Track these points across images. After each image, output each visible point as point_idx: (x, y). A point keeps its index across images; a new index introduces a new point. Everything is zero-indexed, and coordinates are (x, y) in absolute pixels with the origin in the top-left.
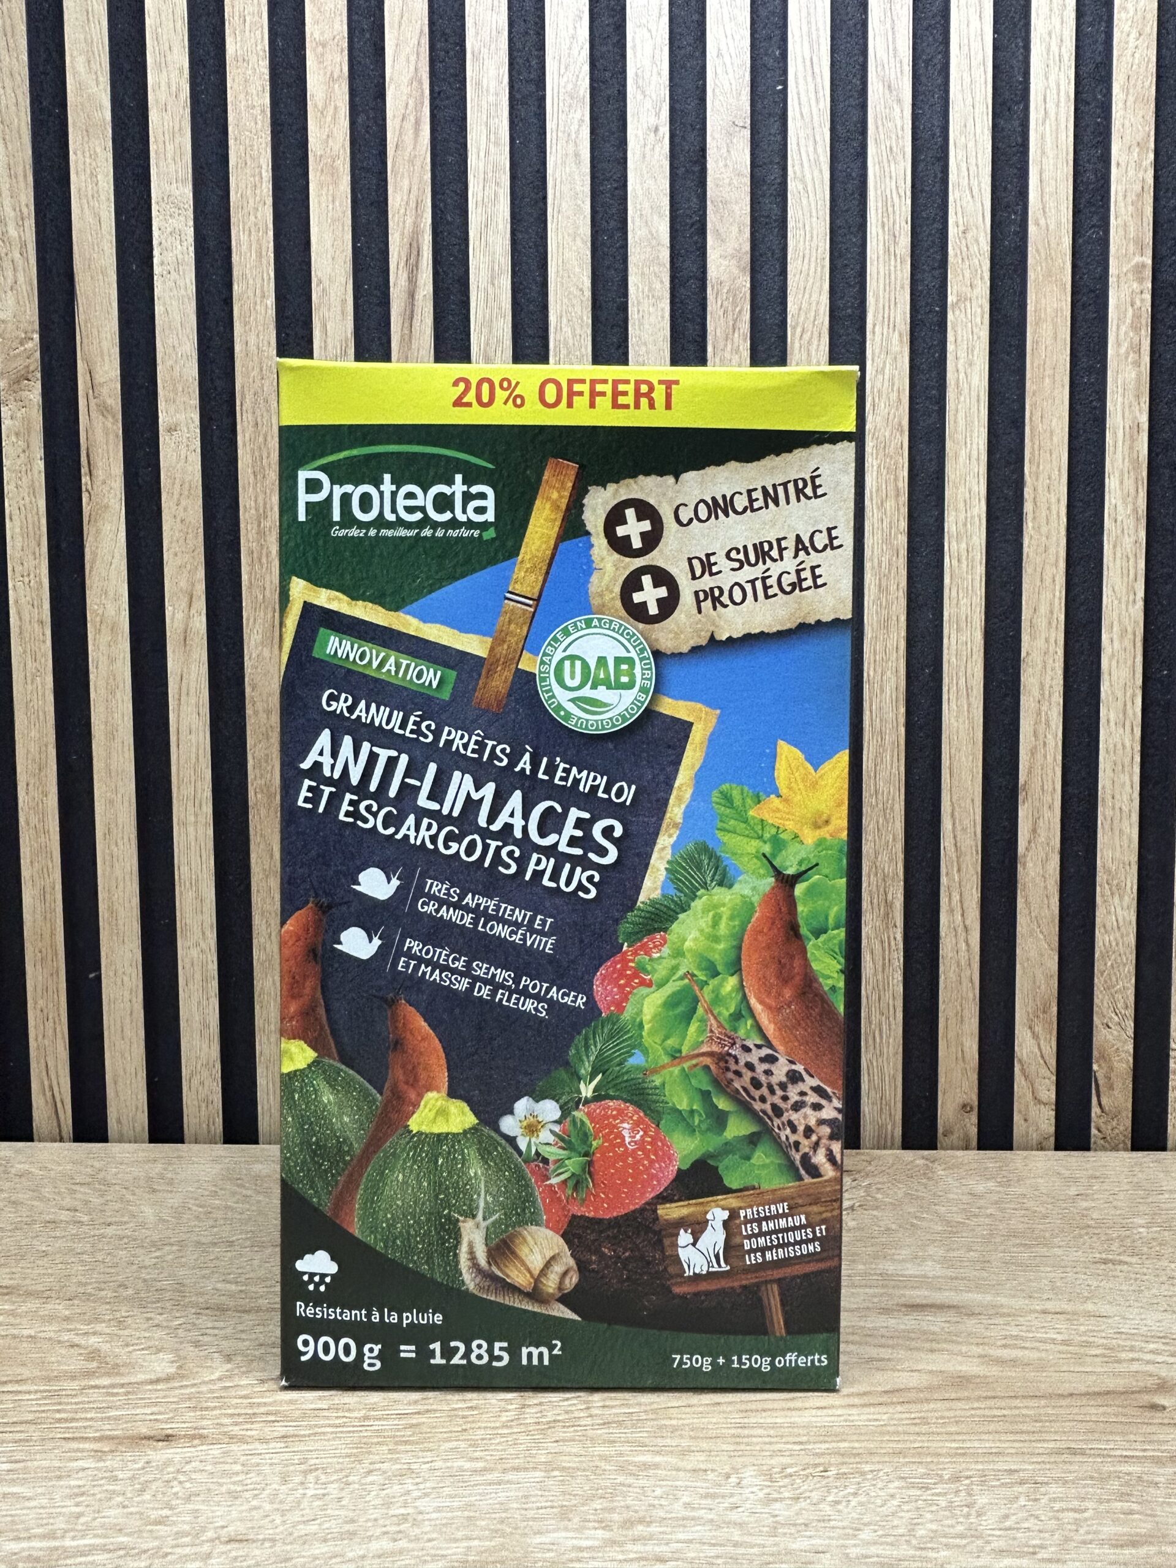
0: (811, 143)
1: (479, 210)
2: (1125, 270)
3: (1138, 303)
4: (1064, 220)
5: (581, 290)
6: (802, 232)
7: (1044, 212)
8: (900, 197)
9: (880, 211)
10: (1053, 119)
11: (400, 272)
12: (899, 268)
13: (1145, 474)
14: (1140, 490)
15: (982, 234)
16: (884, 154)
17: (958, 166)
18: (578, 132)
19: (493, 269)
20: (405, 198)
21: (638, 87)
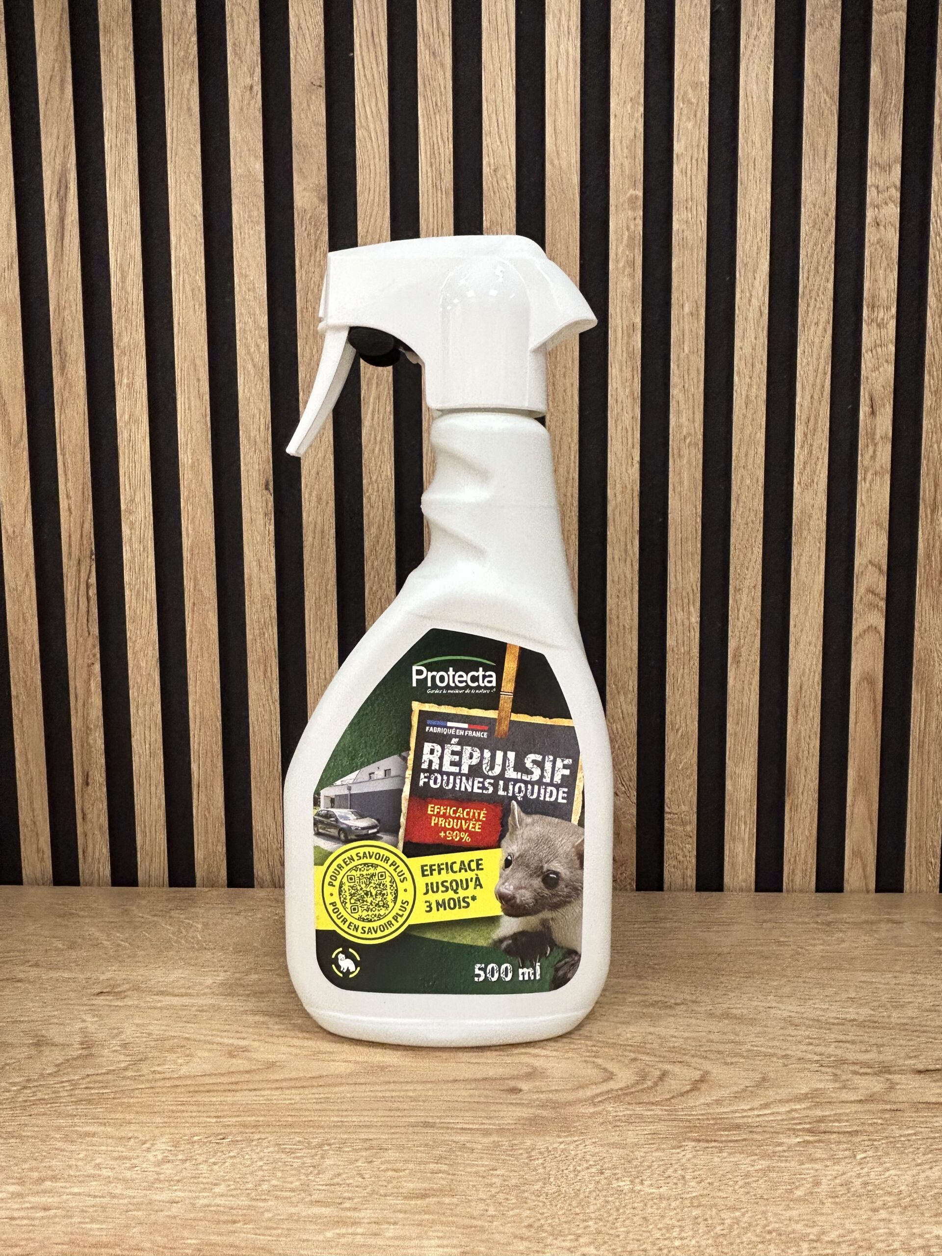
0: (374, 100)
1: (113, 152)
2: (621, 200)
3: (632, 227)
4: (573, 161)
5: (195, 216)
6: (368, 170)
7: (558, 153)
8: (444, 143)
9: (428, 153)
10: (564, 79)
11: (52, 202)
12: (444, 199)
13: (639, 363)
14: (635, 376)
15: (509, 172)
16: (431, 106)
17: (489, 117)
18: (189, 90)
19: (126, 201)
20: (55, 143)
21: (236, 54)
